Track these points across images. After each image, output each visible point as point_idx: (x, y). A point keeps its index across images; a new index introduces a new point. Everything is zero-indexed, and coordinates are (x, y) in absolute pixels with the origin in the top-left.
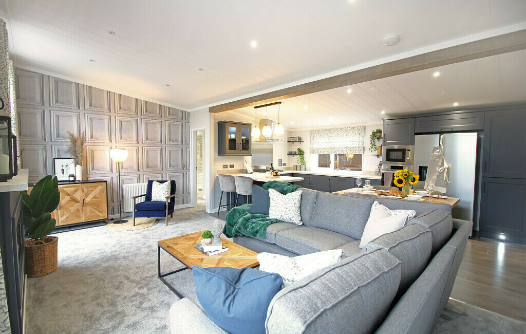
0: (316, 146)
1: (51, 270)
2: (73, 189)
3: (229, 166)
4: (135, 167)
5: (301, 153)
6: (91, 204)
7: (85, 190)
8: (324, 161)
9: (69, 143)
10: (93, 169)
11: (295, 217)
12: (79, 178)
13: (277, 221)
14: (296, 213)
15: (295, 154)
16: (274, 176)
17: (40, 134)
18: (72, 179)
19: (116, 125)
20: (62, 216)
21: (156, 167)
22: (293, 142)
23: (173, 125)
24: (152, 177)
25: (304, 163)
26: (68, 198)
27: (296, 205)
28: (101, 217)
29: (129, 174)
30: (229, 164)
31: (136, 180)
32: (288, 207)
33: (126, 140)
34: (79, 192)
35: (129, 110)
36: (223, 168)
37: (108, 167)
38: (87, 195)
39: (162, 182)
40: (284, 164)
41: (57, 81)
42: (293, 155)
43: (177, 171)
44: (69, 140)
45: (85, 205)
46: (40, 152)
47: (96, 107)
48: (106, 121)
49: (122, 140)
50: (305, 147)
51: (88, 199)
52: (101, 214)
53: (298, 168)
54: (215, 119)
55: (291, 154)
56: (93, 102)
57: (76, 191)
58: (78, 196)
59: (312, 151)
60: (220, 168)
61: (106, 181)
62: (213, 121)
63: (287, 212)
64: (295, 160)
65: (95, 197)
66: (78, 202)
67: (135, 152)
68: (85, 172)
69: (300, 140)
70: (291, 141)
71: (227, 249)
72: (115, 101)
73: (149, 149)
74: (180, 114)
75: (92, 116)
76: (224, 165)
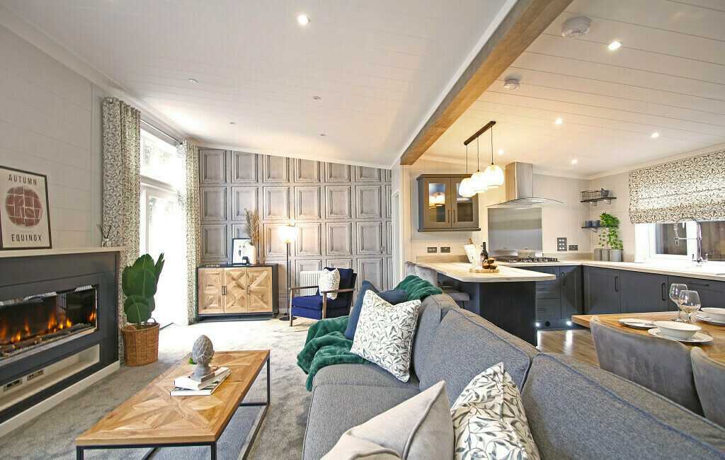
0: (643, 206)
2: (238, 273)
3: (439, 250)
4: (317, 249)
5: (611, 222)
6: (256, 293)
7: (250, 275)
8: (670, 242)
9: (246, 222)
10: (270, 251)
12: (252, 261)
15: (598, 225)
16: (485, 268)
17: (222, 213)
18: (245, 261)
19: (295, 197)
20: (227, 303)
21: (342, 249)
22: (594, 200)
23: (365, 190)
24: (336, 264)
25: (618, 245)
26: (234, 283)
28: (266, 309)
29: (308, 258)
30: (439, 246)
31: (317, 266)
33: (306, 214)
34: (244, 277)
35: (311, 177)
36: (429, 252)
38: (252, 280)
39: (331, 270)
40: (574, 248)
41: (238, 155)
42: (594, 227)
43: (372, 256)
44: (245, 218)
45: (249, 292)
46: (222, 232)
47: (274, 178)
48: (285, 194)
49: (302, 216)
50: (619, 209)
51: (253, 287)
52: (265, 306)
53: (605, 255)
54: (411, 174)
55: (590, 226)
56: (272, 173)
57: (241, 275)
58: (243, 281)
59: (638, 218)
60: (424, 253)
61: (272, 266)
64: (599, 238)
65: (259, 285)
66: (243, 289)
67: (316, 230)
68: (260, 254)
69: (607, 196)
70: (588, 199)
71: (208, 392)
72: (295, 168)
73: (333, 225)
74: (376, 175)
75: (269, 189)
76: (428, 248)
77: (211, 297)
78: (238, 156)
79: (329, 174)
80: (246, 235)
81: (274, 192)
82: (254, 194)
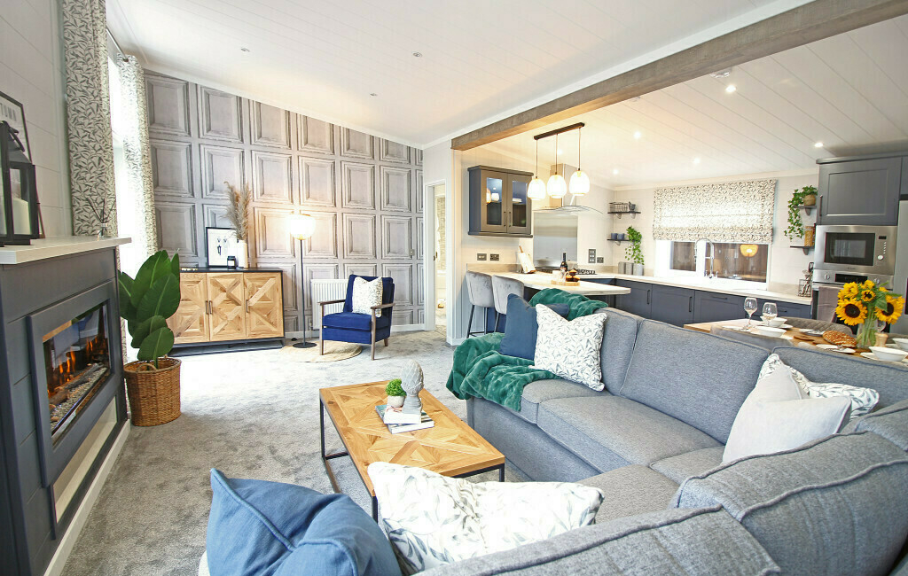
0: (666, 223)
1: (168, 418)
2: (231, 281)
3: (488, 257)
4: (331, 249)
5: (635, 237)
6: (258, 310)
7: (249, 284)
8: (683, 258)
9: (229, 202)
10: (265, 249)
11: (586, 371)
12: (243, 263)
13: (548, 376)
14: (588, 362)
15: (623, 239)
16: (568, 280)
17: (185, 186)
18: (232, 263)
19: (299, 173)
20: (215, 327)
21: (364, 251)
22: (620, 213)
23: (393, 174)
24: (357, 270)
25: (640, 260)
26: (223, 296)
27: (589, 346)
28: (274, 333)
29: (320, 261)
30: (489, 252)
31: (332, 273)
32: (572, 348)
33: (315, 199)
34: (240, 287)
35: (321, 145)
36: (479, 259)
37: (289, 248)
38: (252, 293)
39: (369, 279)
40: (601, 260)
42: (620, 241)
43: (399, 261)
44: (227, 196)
45: (249, 309)
46: (187, 215)
47: (268, 139)
48: (284, 165)
49: (310, 200)
50: (642, 224)
51: (254, 301)
52: (273, 329)
53: (629, 269)
54: (462, 163)
55: (615, 238)
56: (264, 131)
57: (235, 284)
58: (238, 293)
59: (659, 234)
60: (474, 260)
61: (281, 272)
62: (459, 167)
63: (571, 359)
64: (623, 251)
65: (264, 298)
66: (238, 304)
67: (330, 222)
68: (253, 253)
69: (633, 210)
70: (615, 211)
71: (430, 424)
72: (298, 129)
73: (352, 217)
74: (405, 155)
75: (262, 155)
76: (479, 255)
77: (187, 318)
78: (208, 95)
79: (344, 144)
80: (228, 223)
81: (269, 160)
82: (236, 160)
